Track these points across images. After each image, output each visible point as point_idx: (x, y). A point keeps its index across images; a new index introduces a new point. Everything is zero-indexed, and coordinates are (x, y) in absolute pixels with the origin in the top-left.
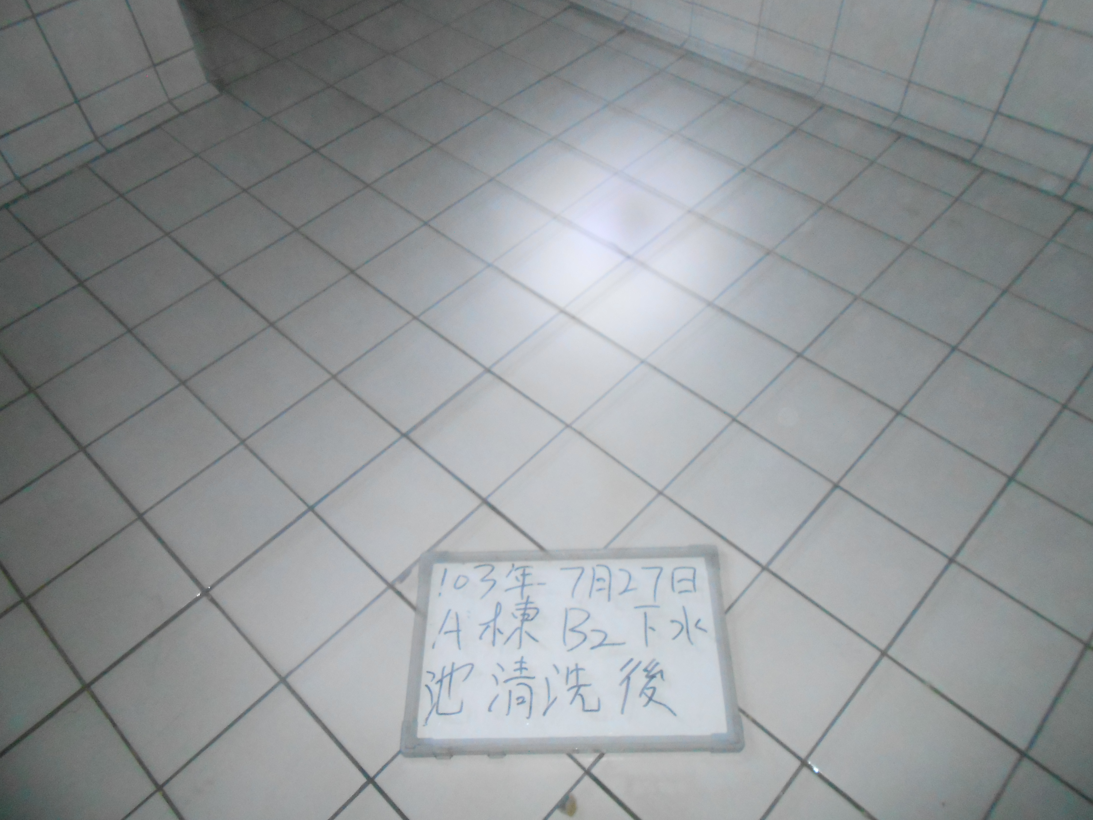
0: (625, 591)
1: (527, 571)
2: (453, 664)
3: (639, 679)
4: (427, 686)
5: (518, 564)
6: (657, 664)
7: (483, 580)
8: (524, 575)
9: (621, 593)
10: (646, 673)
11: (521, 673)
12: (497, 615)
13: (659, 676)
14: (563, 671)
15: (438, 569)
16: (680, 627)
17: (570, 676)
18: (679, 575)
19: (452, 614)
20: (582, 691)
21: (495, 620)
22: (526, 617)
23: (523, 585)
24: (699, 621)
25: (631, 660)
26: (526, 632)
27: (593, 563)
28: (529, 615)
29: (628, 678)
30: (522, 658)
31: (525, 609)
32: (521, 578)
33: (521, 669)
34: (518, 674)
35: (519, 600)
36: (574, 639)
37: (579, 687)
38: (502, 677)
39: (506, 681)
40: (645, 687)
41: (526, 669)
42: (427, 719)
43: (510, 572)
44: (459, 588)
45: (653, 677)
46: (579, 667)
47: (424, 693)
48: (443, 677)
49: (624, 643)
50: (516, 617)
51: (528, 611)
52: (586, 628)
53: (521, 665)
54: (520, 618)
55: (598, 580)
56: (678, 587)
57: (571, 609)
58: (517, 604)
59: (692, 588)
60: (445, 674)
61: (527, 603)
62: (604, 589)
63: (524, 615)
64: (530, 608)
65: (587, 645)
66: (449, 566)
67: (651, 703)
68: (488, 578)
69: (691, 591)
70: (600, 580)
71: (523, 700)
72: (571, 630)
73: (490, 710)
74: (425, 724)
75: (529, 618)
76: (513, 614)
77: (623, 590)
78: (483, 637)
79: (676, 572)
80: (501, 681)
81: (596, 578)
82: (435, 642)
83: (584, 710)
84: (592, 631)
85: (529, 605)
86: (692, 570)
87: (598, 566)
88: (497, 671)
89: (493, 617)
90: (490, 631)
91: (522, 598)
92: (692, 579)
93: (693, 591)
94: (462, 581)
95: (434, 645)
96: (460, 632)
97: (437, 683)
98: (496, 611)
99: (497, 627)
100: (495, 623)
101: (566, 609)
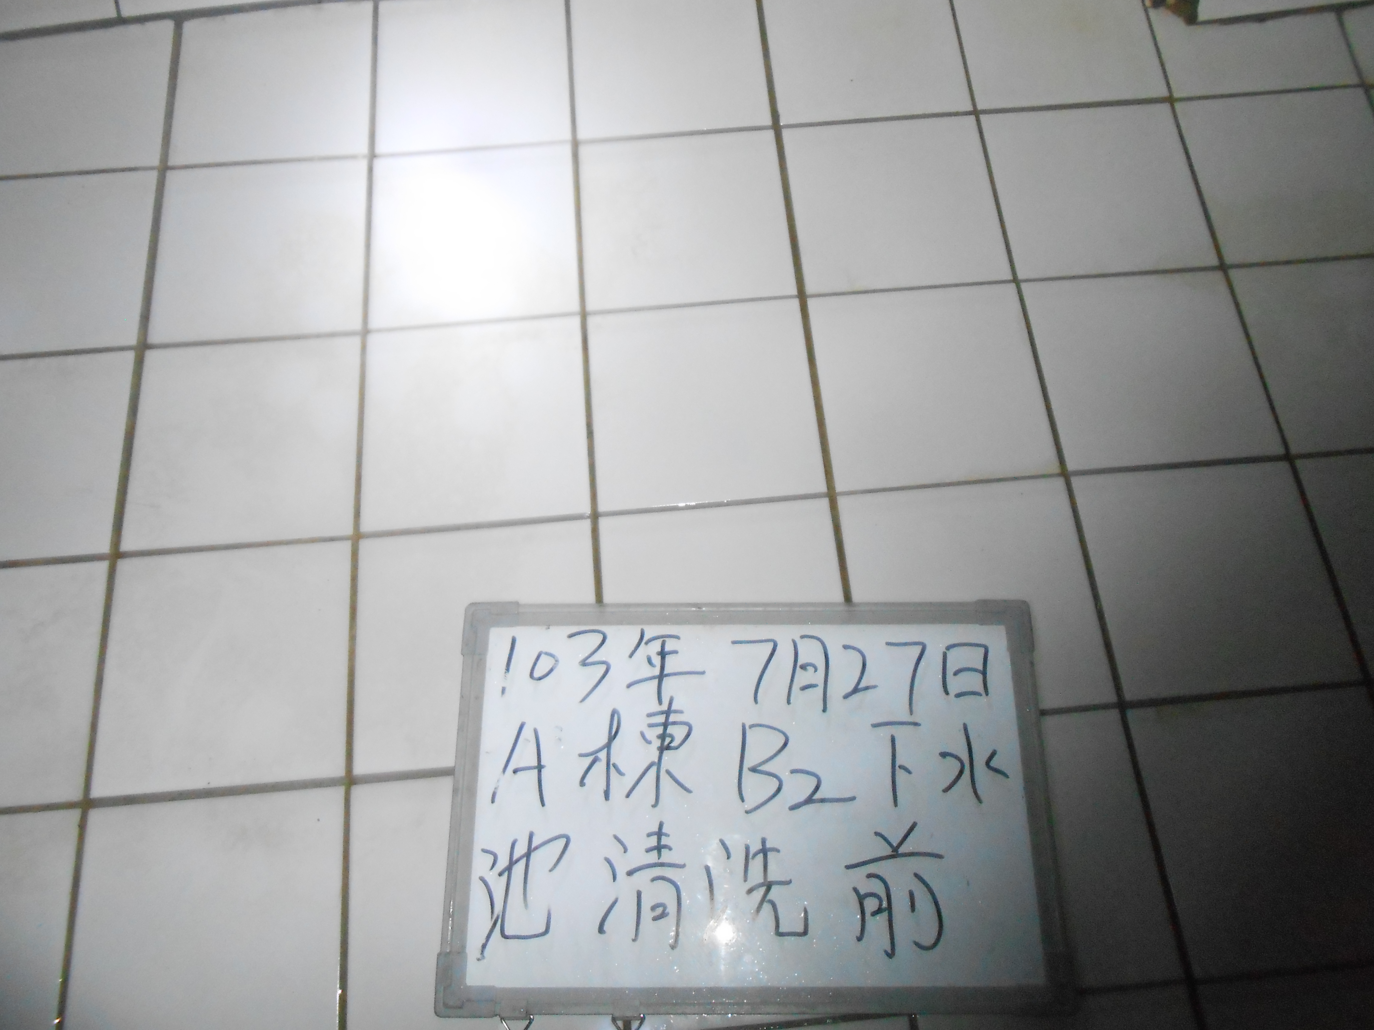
0: (856, 690)
1: (670, 645)
2: (531, 836)
4: (482, 879)
5: (650, 632)
7: (584, 663)
8: (663, 654)
9: (846, 697)
11: (659, 857)
12: (611, 738)
14: (738, 854)
15: (499, 638)
16: (958, 766)
17: (751, 863)
18: (957, 659)
19: (527, 733)
20: (775, 893)
21: (608, 746)
22: (668, 740)
23: (661, 677)
24: (993, 754)
26: (668, 772)
27: (795, 631)
28: (671, 736)
30: (661, 825)
31: (665, 725)
32: (657, 660)
33: (659, 848)
34: (652, 857)
35: (655, 707)
36: (758, 787)
37: (769, 886)
38: (623, 863)
39: (630, 873)
41: (669, 848)
42: (484, 946)
43: (638, 645)
44: (540, 679)
46: (769, 845)
47: (477, 894)
48: (512, 863)
49: (853, 799)
50: (649, 742)
51: (670, 730)
52: (781, 765)
53: (659, 839)
54: (658, 743)
55: (803, 667)
56: (955, 685)
57: (752, 726)
58: (650, 715)
59: (979, 688)
60: (516, 857)
61: (668, 713)
62: (814, 686)
63: (662, 737)
64: (674, 723)
65: (785, 800)
66: (520, 632)
68: (595, 658)
69: (979, 694)
70: (808, 668)
71: (664, 911)
72: (754, 770)
73: (601, 930)
74: (479, 956)
75: (672, 745)
76: (643, 735)
77: (850, 688)
78: (586, 781)
79: (951, 655)
80: (621, 873)
81: (799, 663)
82: (495, 788)
83: (779, 934)
84: (793, 772)
85: (672, 718)
86: (982, 650)
87: (802, 637)
88: (614, 853)
89: (604, 740)
90: (600, 767)
91: (660, 701)
92: (981, 668)
93: (984, 694)
94: (545, 664)
95: (494, 795)
96: (543, 771)
97: (501, 874)
98: (611, 724)
99: (612, 762)
100: (609, 754)
101: (743, 726)
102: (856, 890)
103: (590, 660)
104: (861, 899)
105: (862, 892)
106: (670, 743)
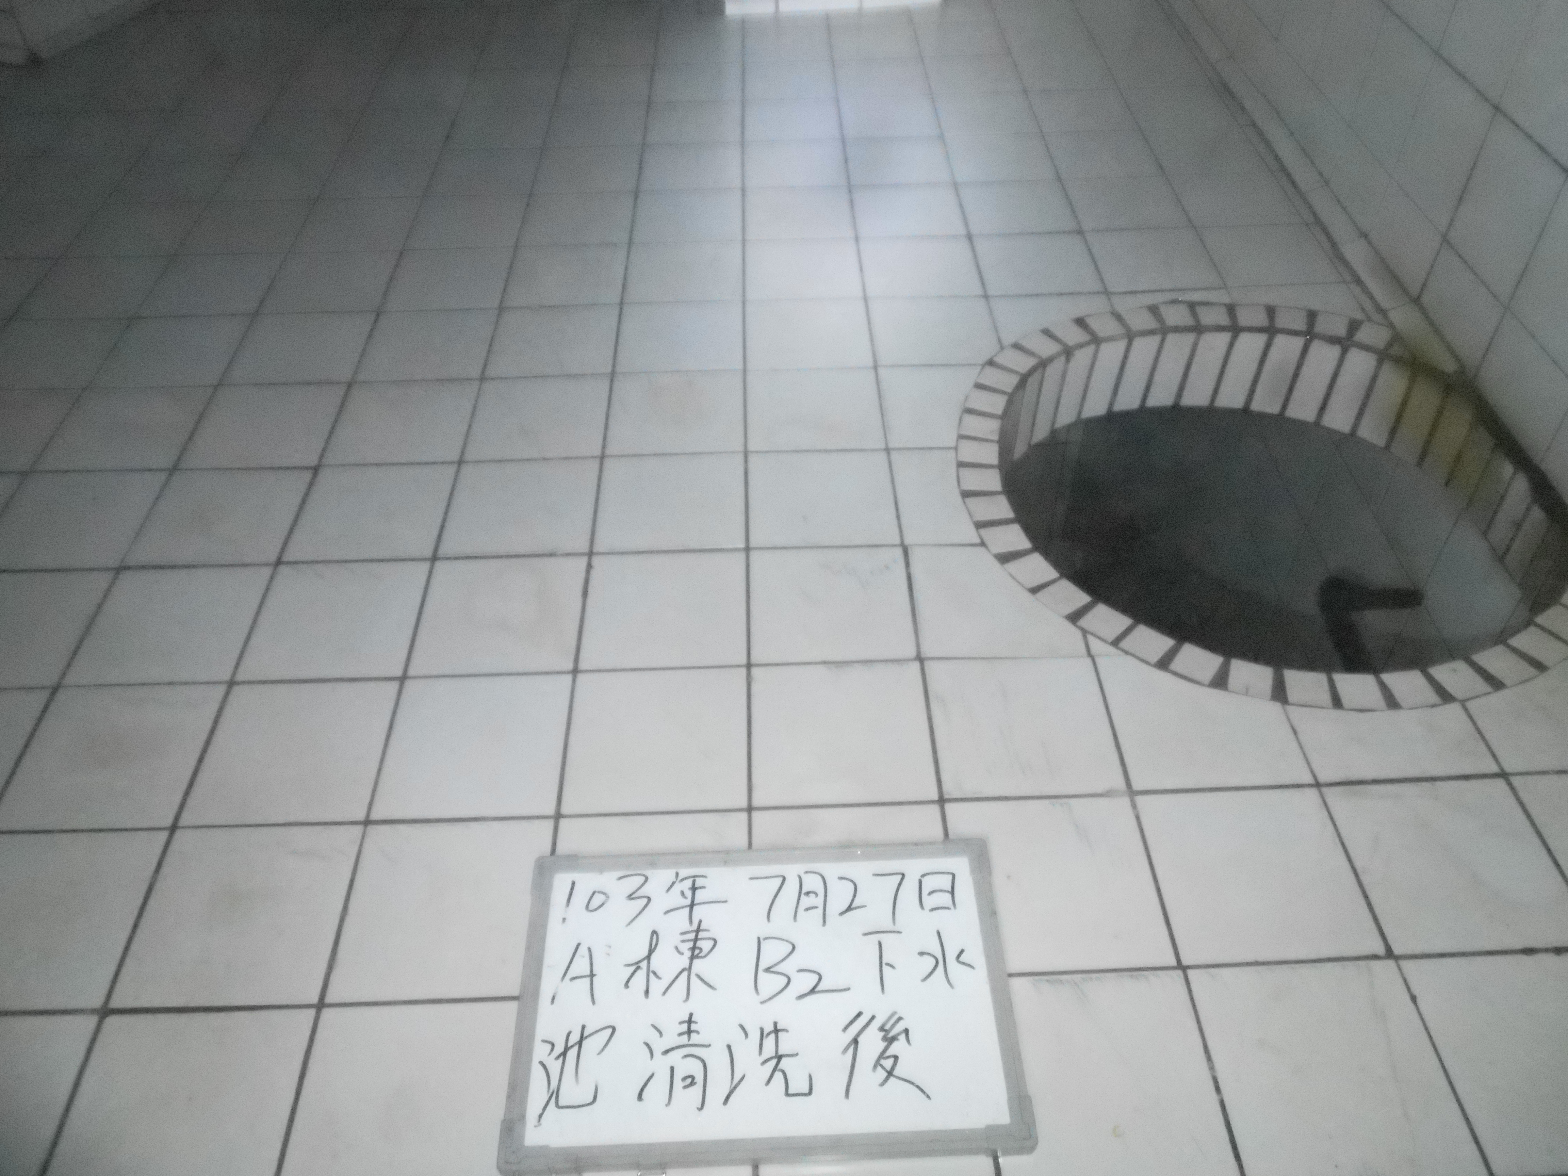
0: (849, 909)
1: (699, 882)
2: (583, 1027)
3: (871, 1043)
4: (542, 1063)
5: (684, 872)
6: (900, 1019)
7: (630, 897)
8: (694, 889)
9: (842, 914)
10: (882, 1034)
11: (689, 1039)
12: (651, 951)
13: (902, 1037)
14: (755, 1036)
15: (561, 882)
16: (934, 962)
17: (765, 1041)
18: (930, 883)
19: (582, 950)
20: (785, 1063)
21: (648, 957)
22: (697, 952)
23: (692, 906)
24: (962, 951)
25: (859, 1014)
26: (698, 976)
27: (799, 868)
28: (701, 950)
29: (855, 1041)
30: (691, 1015)
31: (696, 940)
32: (689, 894)
33: (689, 1032)
34: (684, 1040)
35: (686, 926)
36: (770, 983)
37: (779, 1058)
38: (659, 1045)
39: (666, 1052)
40: (882, 1056)
41: (698, 1032)
42: (540, 1116)
43: (674, 883)
44: (594, 910)
45: (894, 1039)
46: (779, 1026)
47: (537, 1073)
48: (567, 1049)
49: (848, 989)
50: (682, 954)
51: (699, 944)
52: (788, 967)
53: (689, 1026)
54: (688, 954)
55: (808, 893)
56: (929, 901)
57: (766, 939)
58: (682, 934)
59: (950, 904)
60: (570, 1044)
61: (698, 931)
62: (817, 907)
63: (693, 949)
64: (701, 939)
65: (791, 992)
66: (579, 877)
67: (892, 1079)
68: (639, 894)
69: (948, 908)
70: (810, 894)
71: (693, 1080)
72: (768, 970)
73: (640, 1097)
74: (537, 1123)
75: (700, 955)
76: (677, 948)
77: (844, 908)
78: (630, 984)
79: (924, 880)
80: (657, 1052)
81: (804, 891)
82: (555, 993)
83: (787, 1094)
84: (799, 971)
85: (701, 935)
86: (950, 877)
87: (806, 872)
88: (652, 1038)
89: (646, 953)
90: (641, 975)
91: (691, 923)
92: (950, 889)
93: (952, 907)
94: (598, 900)
95: (553, 998)
96: (594, 978)
97: (557, 1058)
98: (651, 944)
99: (651, 969)
100: (649, 963)
101: (759, 939)
103: (635, 895)
106: (698, 954)
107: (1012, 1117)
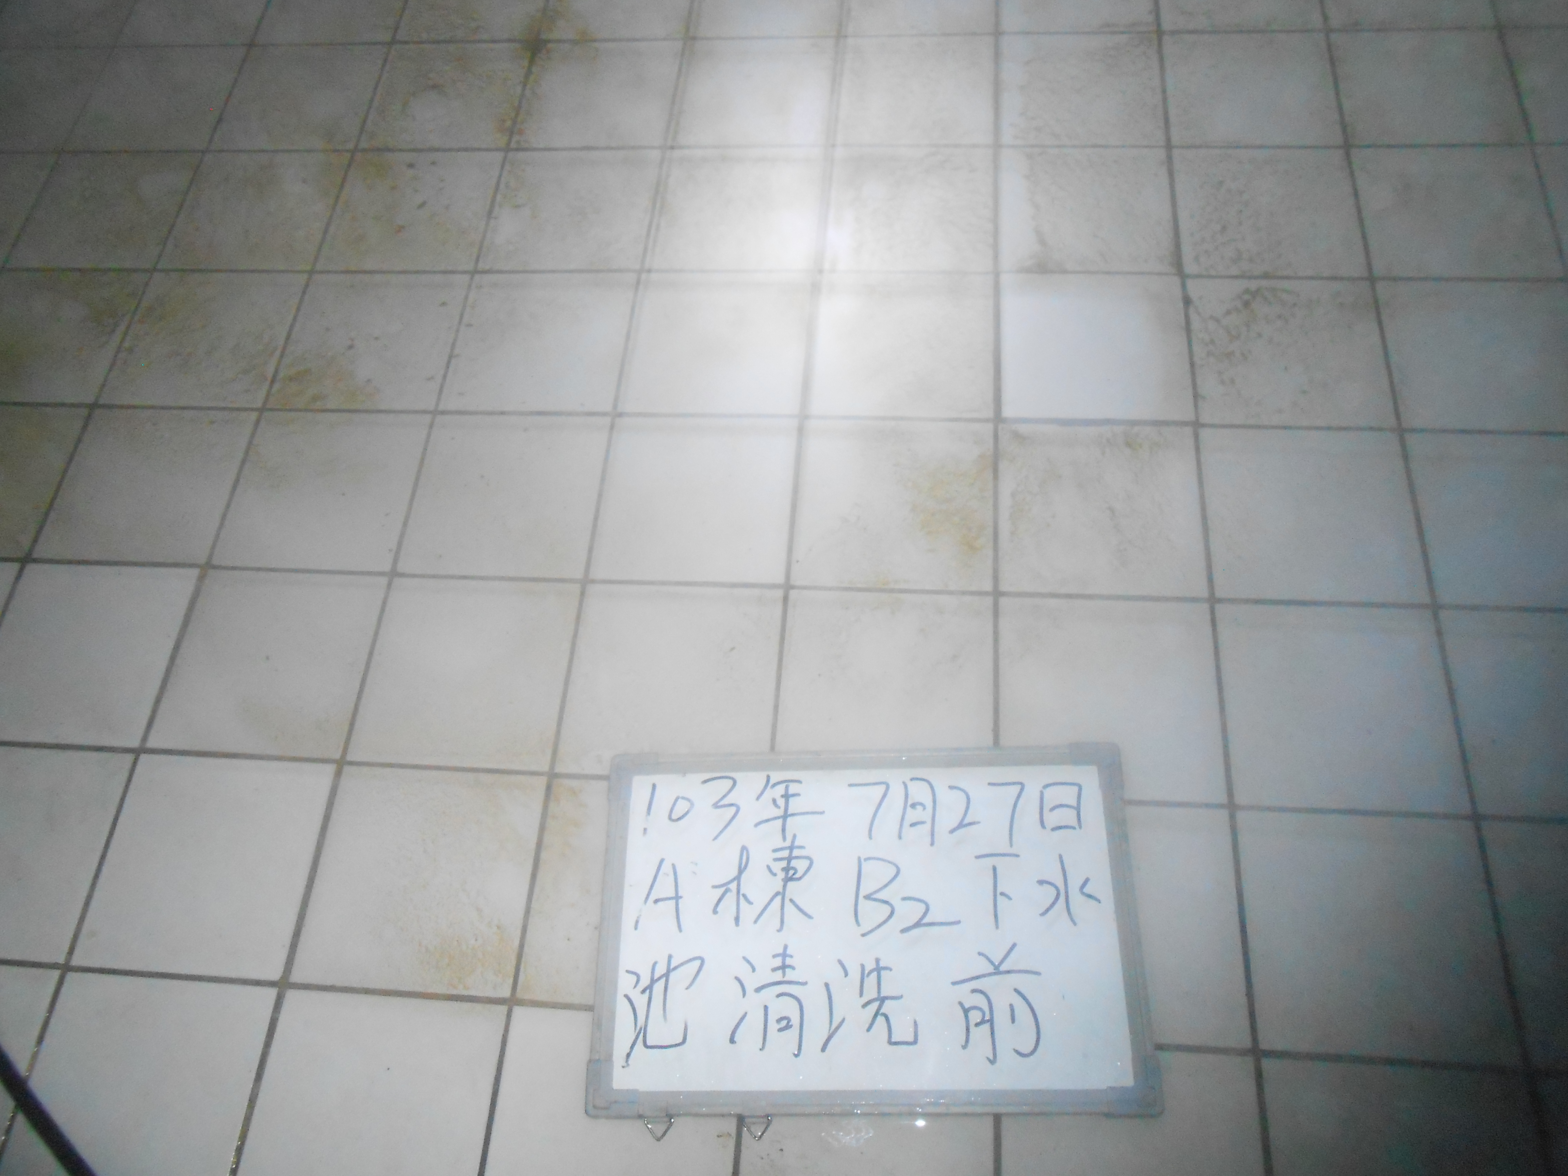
0: (961, 825)
1: (793, 788)
2: (670, 957)
4: (626, 996)
5: (776, 777)
7: (716, 806)
8: (786, 796)
9: (952, 831)
11: (784, 976)
12: (741, 871)
14: (855, 971)
15: (641, 785)
16: (1054, 892)
17: (866, 980)
18: (1054, 795)
19: (666, 868)
20: (888, 1007)
21: (738, 878)
22: (791, 872)
23: (785, 816)
24: (1087, 881)
26: (791, 900)
27: (905, 774)
28: (794, 869)
30: (786, 947)
31: (789, 859)
32: (781, 802)
33: (783, 967)
34: (778, 976)
35: (780, 844)
36: (872, 913)
37: (882, 1000)
38: (751, 984)
39: (758, 990)
41: (793, 968)
42: (628, 1055)
43: (764, 789)
44: (677, 820)
46: (882, 964)
47: (622, 1009)
48: (653, 981)
49: (958, 922)
50: (775, 875)
51: (794, 863)
52: (892, 894)
53: (784, 960)
54: (781, 875)
55: (913, 806)
56: (1051, 819)
57: (866, 859)
58: (775, 851)
59: (1073, 822)
60: (656, 976)
61: (791, 848)
62: (923, 823)
63: (786, 870)
64: (797, 857)
65: (896, 924)
66: (659, 779)
68: (726, 801)
69: (1074, 828)
70: (917, 807)
71: (788, 1022)
72: (868, 897)
73: (732, 1041)
74: (624, 1064)
75: (795, 876)
76: (769, 868)
77: (956, 825)
78: (718, 909)
79: (1048, 792)
80: (750, 989)
81: (910, 802)
82: (638, 917)
83: (890, 1042)
84: (904, 899)
85: (796, 853)
86: (1076, 789)
87: (912, 779)
88: (743, 971)
89: (734, 873)
90: (731, 898)
91: (784, 838)
92: (1074, 803)
93: (1077, 827)
94: (682, 807)
95: (637, 922)
96: (680, 901)
97: (643, 991)
98: (741, 859)
99: (742, 892)
100: (739, 885)
101: (859, 859)
102: (961, 1004)
103: (722, 803)
104: (966, 1011)
105: (967, 1006)
106: (794, 874)
107: (1136, 1076)
